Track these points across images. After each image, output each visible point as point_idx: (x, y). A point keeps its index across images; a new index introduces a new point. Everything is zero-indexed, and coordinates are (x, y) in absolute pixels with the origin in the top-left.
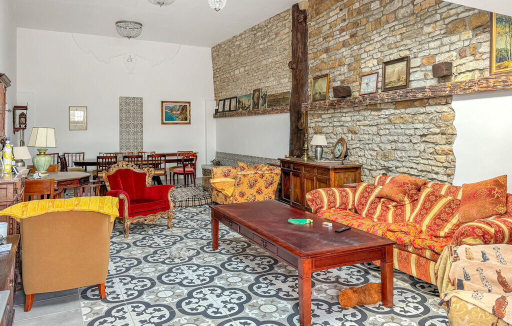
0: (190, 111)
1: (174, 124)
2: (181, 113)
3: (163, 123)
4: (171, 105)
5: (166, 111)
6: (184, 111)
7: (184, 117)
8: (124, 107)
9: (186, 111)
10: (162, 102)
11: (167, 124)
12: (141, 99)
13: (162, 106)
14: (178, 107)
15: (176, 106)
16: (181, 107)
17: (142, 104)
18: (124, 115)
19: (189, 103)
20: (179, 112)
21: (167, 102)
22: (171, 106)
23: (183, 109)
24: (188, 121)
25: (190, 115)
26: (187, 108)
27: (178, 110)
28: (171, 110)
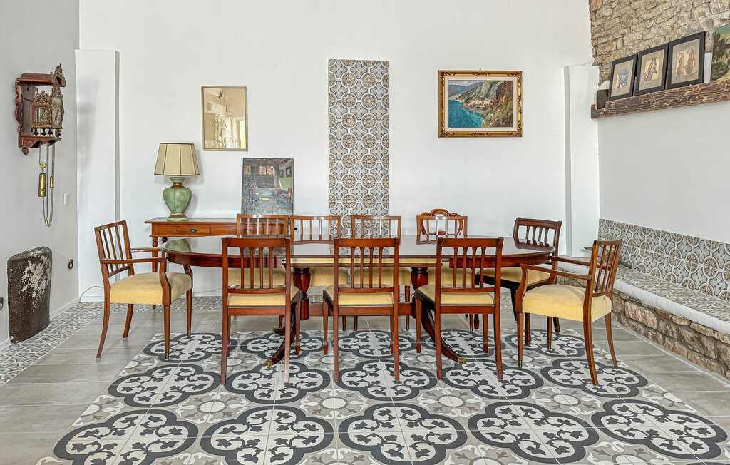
0: (520, 97)
1: (473, 135)
2: (495, 104)
3: (443, 134)
4: (466, 81)
5: (453, 98)
6: (503, 100)
7: (502, 116)
8: (339, 90)
9: (510, 98)
10: (443, 74)
11: (454, 135)
12: (385, 64)
13: (442, 84)
14: (485, 88)
15: (481, 84)
16: (495, 88)
17: (386, 78)
18: (338, 111)
19: (518, 74)
20: (488, 102)
21: (455, 73)
22: (466, 84)
23: (499, 93)
24: (514, 129)
25: (520, 111)
26: (511, 90)
27: (487, 96)
28: (467, 94)
